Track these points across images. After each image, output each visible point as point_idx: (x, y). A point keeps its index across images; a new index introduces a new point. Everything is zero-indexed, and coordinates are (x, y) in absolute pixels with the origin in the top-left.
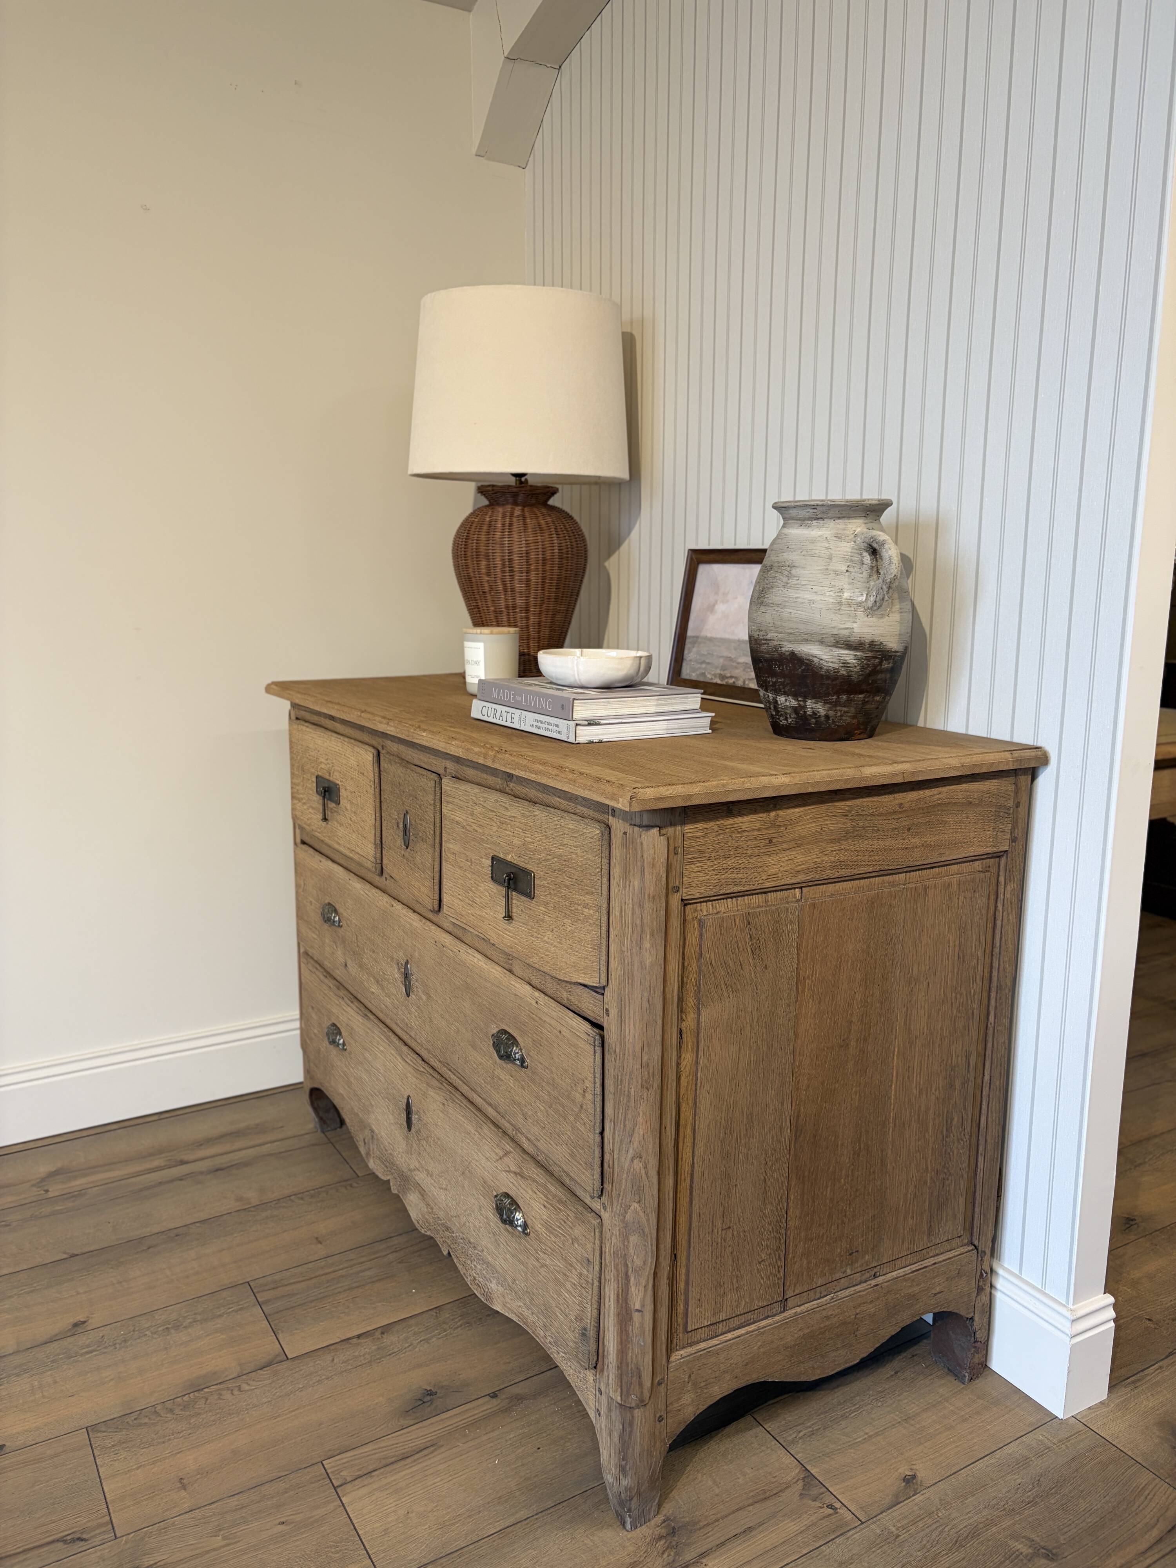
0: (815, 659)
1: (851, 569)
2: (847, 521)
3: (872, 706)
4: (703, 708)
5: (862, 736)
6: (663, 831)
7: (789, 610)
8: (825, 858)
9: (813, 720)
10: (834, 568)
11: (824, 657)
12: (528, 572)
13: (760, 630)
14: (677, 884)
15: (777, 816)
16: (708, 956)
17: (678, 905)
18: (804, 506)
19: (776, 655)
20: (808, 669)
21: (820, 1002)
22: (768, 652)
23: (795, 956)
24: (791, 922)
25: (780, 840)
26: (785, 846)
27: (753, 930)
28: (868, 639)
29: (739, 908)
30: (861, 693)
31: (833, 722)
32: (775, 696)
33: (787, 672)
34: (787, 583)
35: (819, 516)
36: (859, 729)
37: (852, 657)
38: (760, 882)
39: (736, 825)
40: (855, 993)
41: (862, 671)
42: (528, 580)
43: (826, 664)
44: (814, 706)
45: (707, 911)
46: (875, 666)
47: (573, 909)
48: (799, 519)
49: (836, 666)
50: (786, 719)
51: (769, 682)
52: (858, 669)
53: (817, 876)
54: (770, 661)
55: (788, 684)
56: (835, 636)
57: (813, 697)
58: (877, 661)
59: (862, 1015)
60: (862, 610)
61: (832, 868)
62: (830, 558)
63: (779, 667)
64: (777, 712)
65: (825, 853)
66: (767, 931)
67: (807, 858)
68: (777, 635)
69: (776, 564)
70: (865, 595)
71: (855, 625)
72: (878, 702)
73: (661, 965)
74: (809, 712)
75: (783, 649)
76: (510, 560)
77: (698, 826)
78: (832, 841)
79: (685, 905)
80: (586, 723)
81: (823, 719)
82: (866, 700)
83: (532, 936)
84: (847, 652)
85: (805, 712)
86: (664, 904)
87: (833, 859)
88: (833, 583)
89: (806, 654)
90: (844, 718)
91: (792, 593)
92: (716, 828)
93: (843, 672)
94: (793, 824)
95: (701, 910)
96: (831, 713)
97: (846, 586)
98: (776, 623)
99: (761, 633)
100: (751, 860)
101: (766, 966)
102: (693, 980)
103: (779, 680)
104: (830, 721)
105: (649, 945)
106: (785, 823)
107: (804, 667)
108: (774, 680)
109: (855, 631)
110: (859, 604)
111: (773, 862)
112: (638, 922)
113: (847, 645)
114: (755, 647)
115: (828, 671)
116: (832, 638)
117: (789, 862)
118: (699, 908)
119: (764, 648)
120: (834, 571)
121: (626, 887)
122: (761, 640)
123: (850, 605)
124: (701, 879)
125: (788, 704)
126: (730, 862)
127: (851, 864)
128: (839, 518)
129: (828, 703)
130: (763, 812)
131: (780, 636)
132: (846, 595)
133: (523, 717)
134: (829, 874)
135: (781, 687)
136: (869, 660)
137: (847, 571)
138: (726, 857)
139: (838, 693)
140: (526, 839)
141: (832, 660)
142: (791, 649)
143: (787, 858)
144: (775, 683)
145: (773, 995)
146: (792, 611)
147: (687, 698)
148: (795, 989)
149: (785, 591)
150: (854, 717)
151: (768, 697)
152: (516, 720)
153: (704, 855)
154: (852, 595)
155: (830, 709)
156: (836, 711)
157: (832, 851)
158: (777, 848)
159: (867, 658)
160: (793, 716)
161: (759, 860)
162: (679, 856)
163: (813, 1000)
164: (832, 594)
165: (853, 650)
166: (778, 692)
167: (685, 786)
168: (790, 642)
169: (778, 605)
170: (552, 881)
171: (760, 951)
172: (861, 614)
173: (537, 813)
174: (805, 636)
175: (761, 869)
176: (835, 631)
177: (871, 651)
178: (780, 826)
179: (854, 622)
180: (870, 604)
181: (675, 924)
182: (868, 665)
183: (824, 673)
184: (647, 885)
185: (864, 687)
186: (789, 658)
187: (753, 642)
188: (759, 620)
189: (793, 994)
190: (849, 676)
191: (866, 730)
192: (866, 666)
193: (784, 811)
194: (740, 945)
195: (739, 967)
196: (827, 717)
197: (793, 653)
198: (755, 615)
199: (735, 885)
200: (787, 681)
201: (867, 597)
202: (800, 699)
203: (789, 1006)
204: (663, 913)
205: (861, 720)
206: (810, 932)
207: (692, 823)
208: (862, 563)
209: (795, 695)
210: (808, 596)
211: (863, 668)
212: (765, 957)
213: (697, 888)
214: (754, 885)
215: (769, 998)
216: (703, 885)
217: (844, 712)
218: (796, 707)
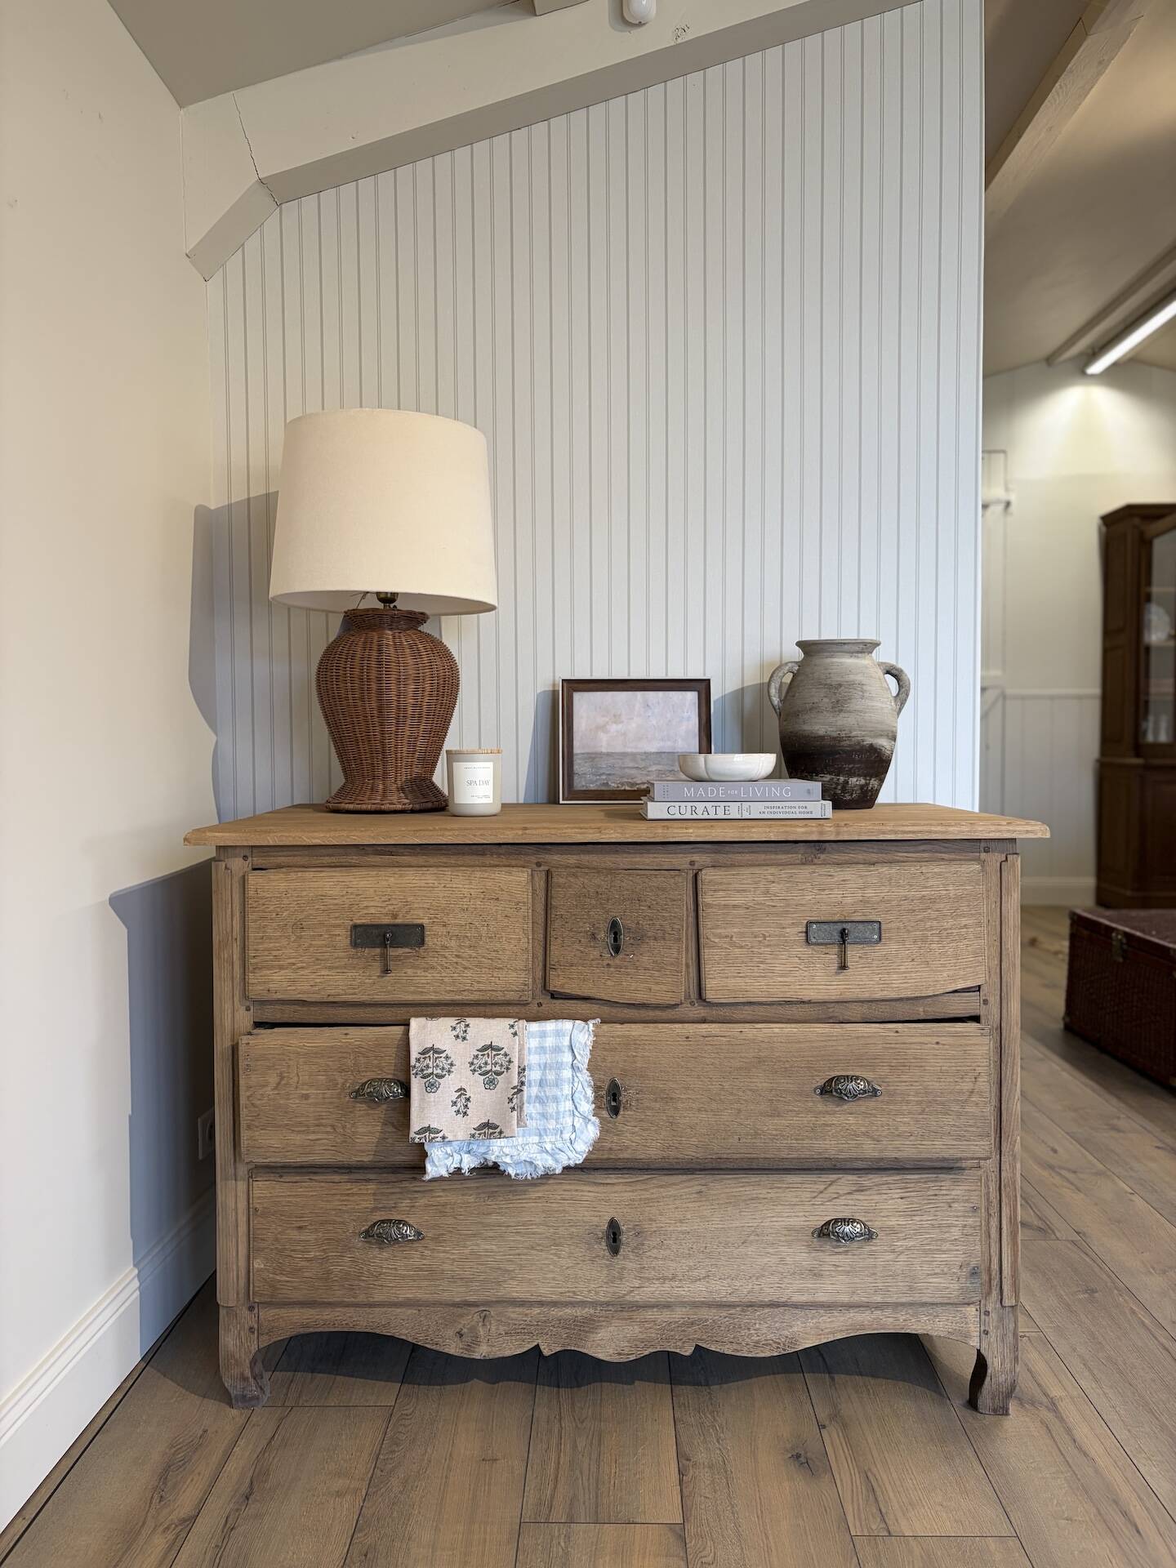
0: (883, 749)
11: (887, 747)
13: (839, 730)
19: (858, 747)
20: (878, 756)
22: (850, 746)
32: (846, 779)
33: (864, 759)
35: (864, 651)
43: (887, 752)
44: (874, 782)
48: (849, 652)
50: (851, 795)
51: (844, 768)
54: (851, 752)
55: (862, 768)
57: (875, 776)
63: (857, 756)
64: (843, 791)
68: (859, 732)
69: (846, 683)
75: (865, 743)
83: (879, 974)
85: (868, 788)
89: (879, 745)
91: (868, 703)
98: (860, 724)
99: (842, 733)
103: (855, 766)
107: (875, 755)
108: (850, 766)
119: (844, 743)
122: (842, 737)
125: (859, 783)
131: (863, 733)
133: (745, 807)
135: (856, 771)
140: (867, 895)
142: (871, 742)
144: (850, 769)
146: (872, 715)
149: (863, 701)
151: (838, 780)
152: (733, 811)
160: (858, 792)
166: (851, 774)
168: (871, 737)
169: (861, 712)
173: (883, 870)
174: (881, 733)
176: (893, 729)
183: (884, 758)
186: (868, 748)
188: (839, 723)
197: (872, 745)
200: (863, 766)
202: (868, 778)
209: (865, 777)
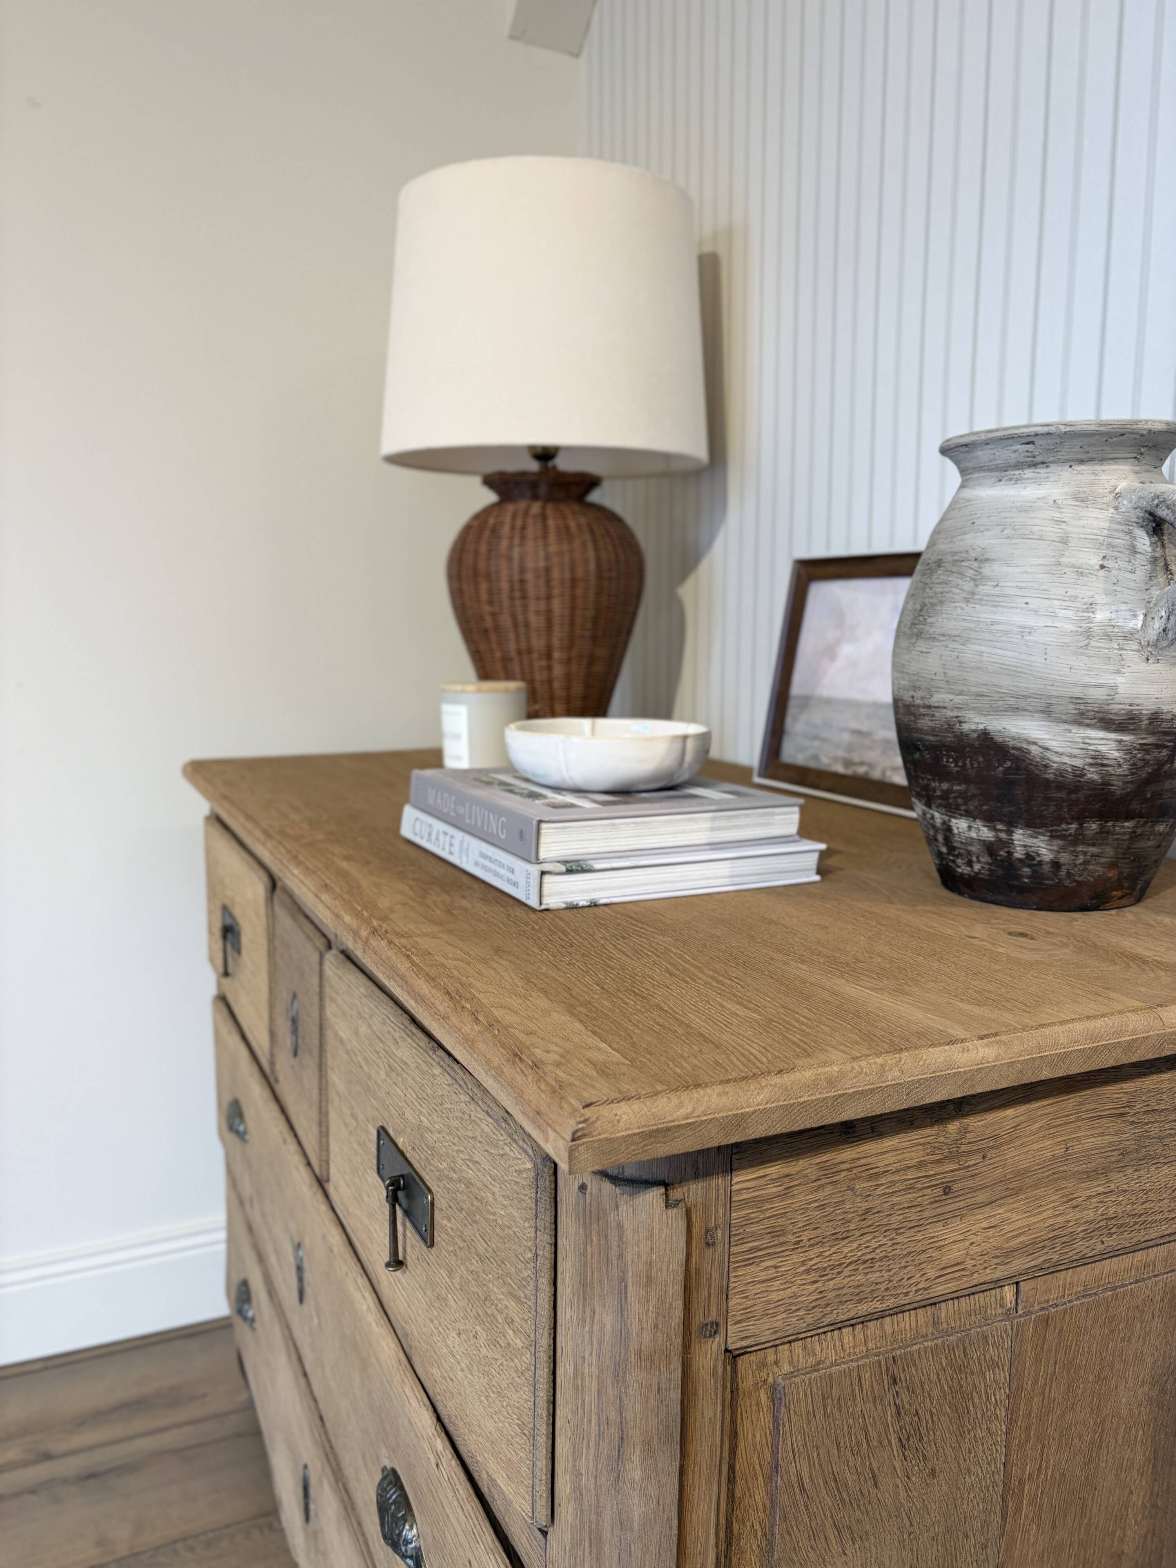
0: (1033, 748)
1: (1108, 563)
2: (1098, 468)
3: (1150, 843)
4: (805, 831)
5: (1125, 901)
6: (677, 1193)
7: (977, 648)
8: (1073, 1215)
9: (1027, 870)
10: (1073, 561)
11: (1053, 744)
12: (549, 598)
13: (915, 688)
14: (713, 1316)
15: (964, 1131)
16: (792, 1469)
17: (715, 1367)
18: (1007, 439)
19: (949, 738)
20: (1018, 769)
21: (1054, 1526)
22: (933, 731)
23: (1001, 1439)
24: (994, 1365)
25: (970, 1183)
26: (982, 1197)
27: (905, 1396)
28: (1148, 707)
29: (870, 1345)
30: (1128, 818)
31: (1069, 874)
32: (946, 818)
33: (972, 773)
34: (973, 594)
35: (1039, 459)
36: (1120, 887)
37: (1113, 745)
38: (921, 1286)
39: (863, 1162)
40: (1131, 1492)
41: (1132, 774)
42: (549, 611)
43: (1056, 759)
44: (1029, 841)
45: (791, 1363)
46: (1160, 764)
47: (489, 1311)
48: (996, 468)
49: (1078, 763)
50: (970, 864)
51: (934, 790)
52: (1125, 769)
53: (1056, 1257)
54: (937, 749)
55: (974, 796)
56: (1075, 700)
57: (1028, 825)
58: (1165, 752)
59: (1146, 1536)
60: (1136, 647)
61: (1088, 1235)
62: (1064, 541)
63: (956, 761)
64: (951, 848)
65: (1074, 1203)
66: (936, 1393)
67: (1033, 1220)
68: (951, 697)
69: (949, 558)
70: (1141, 617)
71: (1120, 680)
72: (1160, 834)
73: (669, 1519)
74: (1019, 853)
75: (966, 727)
76: (522, 582)
77: (767, 1171)
78: (1090, 1176)
79: (735, 1357)
80: (563, 868)
81: (1046, 868)
82: (1139, 831)
83: (432, 1321)
84: (1101, 734)
85: (1010, 853)
86: (678, 1373)
87: (1090, 1215)
88: (1071, 592)
89: (1013, 738)
90: (1091, 867)
91: (985, 614)
92: (812, 1173)
93: (1093, 775)
94: (1001, 1145)
95: (776, 1363)
96: (1064, 858)
97: (1100, 599)
98: (950, 672)
99: (919, 694)
100: (900, 1239)
101: (933, 1471)
102: (757, 1526)
103: (956, 788)
104: (1063, 872)
105: (638, 1472)
106: (984, 1144)
107: (1009, 764)
108: (945, 786)
109: (1120, 691)
110: (1128, 636)
111: (953, 1237)
112: (613, 1414)
113: (1102, 720)
114: (906, 719)
115: (1061, 773)
116: (1071, 706)
117: (991, 1232)
118: (771, 1358)
119: (925, 723)
120: (1073, 566)
121: (584, 1321)
122: (919, 706)
123: (1109, 638)
124: (774, 1296)
125: (973, 834)
126: (848, 1248)
127: (1131, 1221)
128: (1081, 462)
129: (1057, 837)
130: (932, 1125)
131: (958, 699)
132: (1100, 616)
133: (465, 846)
134: (1081, 1247)
135: (960, 801)
136: (1147, 752)
137: (1102, 567)
138: (838, 1238)
139: (1081, 818)
140: (423, 1119)
141: (1069, 750)
142: (981, 727)
143: (985, 1224)
144: (945, 795)
145: (948, 1530)
146: (983, 649)
147: (773, 814)
148: (998, 1509)
149: (968, 608)
150: (1112, 865)
151: (933, 818)
152: (456, 849)
153: (782, 1239)
154: (1114, 616)
155: (1063, 849)
156: (1075, 854)
157: (1089, 1198)
158: (962, 1204)
159: (1144, 748)
160: (985, 859)
161: (919, 1237)
162: (719, 1248)
163: (1038, 1526)
164: (1070, 614)
165: (1116, 731)
166: (952, 809)
167: (729, 1088)
168: (980, 711)
169: (952, 637)
170: (458, 1229)
171: (920, 1440)
172: (1133, 657)
173: (437, 1071)
174: (1013, 702)
175: (923, 1257)
176: (1078, 692)
177: (1153, 734)
178: (969, 1153)
179: (1118, 672)
180: (1153, 633)
181: (709, 1413)
182: (1146, 763)
183: (1051, 777)
184: (634, 1329)
185: (1135, 806)
186: (977, 744)
187: (901, 710)
189: (996, 1519)
190: (1106, 784)
191: (1134, 889)
192: (1141, 764)
193: (978, 1117)
194: (873, 1434)
195: (870, 1483)
196: (1056, 865)
197: (985, 735)
198: (907, 657)
199: (860, 1301)
200: (973, 790)
201: (1145, 620)
202: (999, 827)
203: (984, 1547)
204: (675, 1395)
205: (1126, 871)
206: (1036, 1382)
207: (752, 1166)
208: (1134, 551)
209: (990, 819)
210: (1018, 618)
211: (1134, 767)
212: (930, 1452)
213: (765, 1320)
214: (906, 1294)
215: (940, 1539)
216: (781, 1309)
217: (1092, 856)
218: (991, 843)
